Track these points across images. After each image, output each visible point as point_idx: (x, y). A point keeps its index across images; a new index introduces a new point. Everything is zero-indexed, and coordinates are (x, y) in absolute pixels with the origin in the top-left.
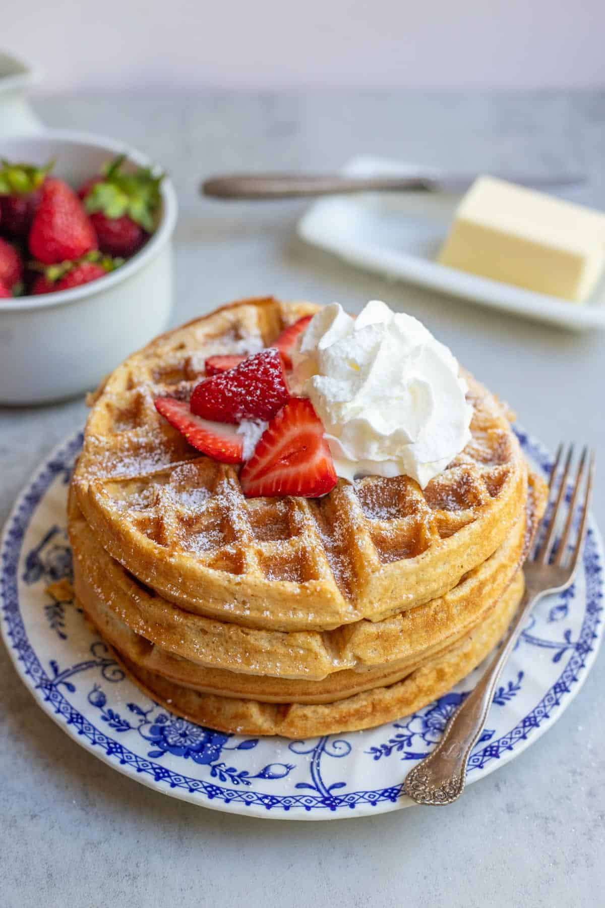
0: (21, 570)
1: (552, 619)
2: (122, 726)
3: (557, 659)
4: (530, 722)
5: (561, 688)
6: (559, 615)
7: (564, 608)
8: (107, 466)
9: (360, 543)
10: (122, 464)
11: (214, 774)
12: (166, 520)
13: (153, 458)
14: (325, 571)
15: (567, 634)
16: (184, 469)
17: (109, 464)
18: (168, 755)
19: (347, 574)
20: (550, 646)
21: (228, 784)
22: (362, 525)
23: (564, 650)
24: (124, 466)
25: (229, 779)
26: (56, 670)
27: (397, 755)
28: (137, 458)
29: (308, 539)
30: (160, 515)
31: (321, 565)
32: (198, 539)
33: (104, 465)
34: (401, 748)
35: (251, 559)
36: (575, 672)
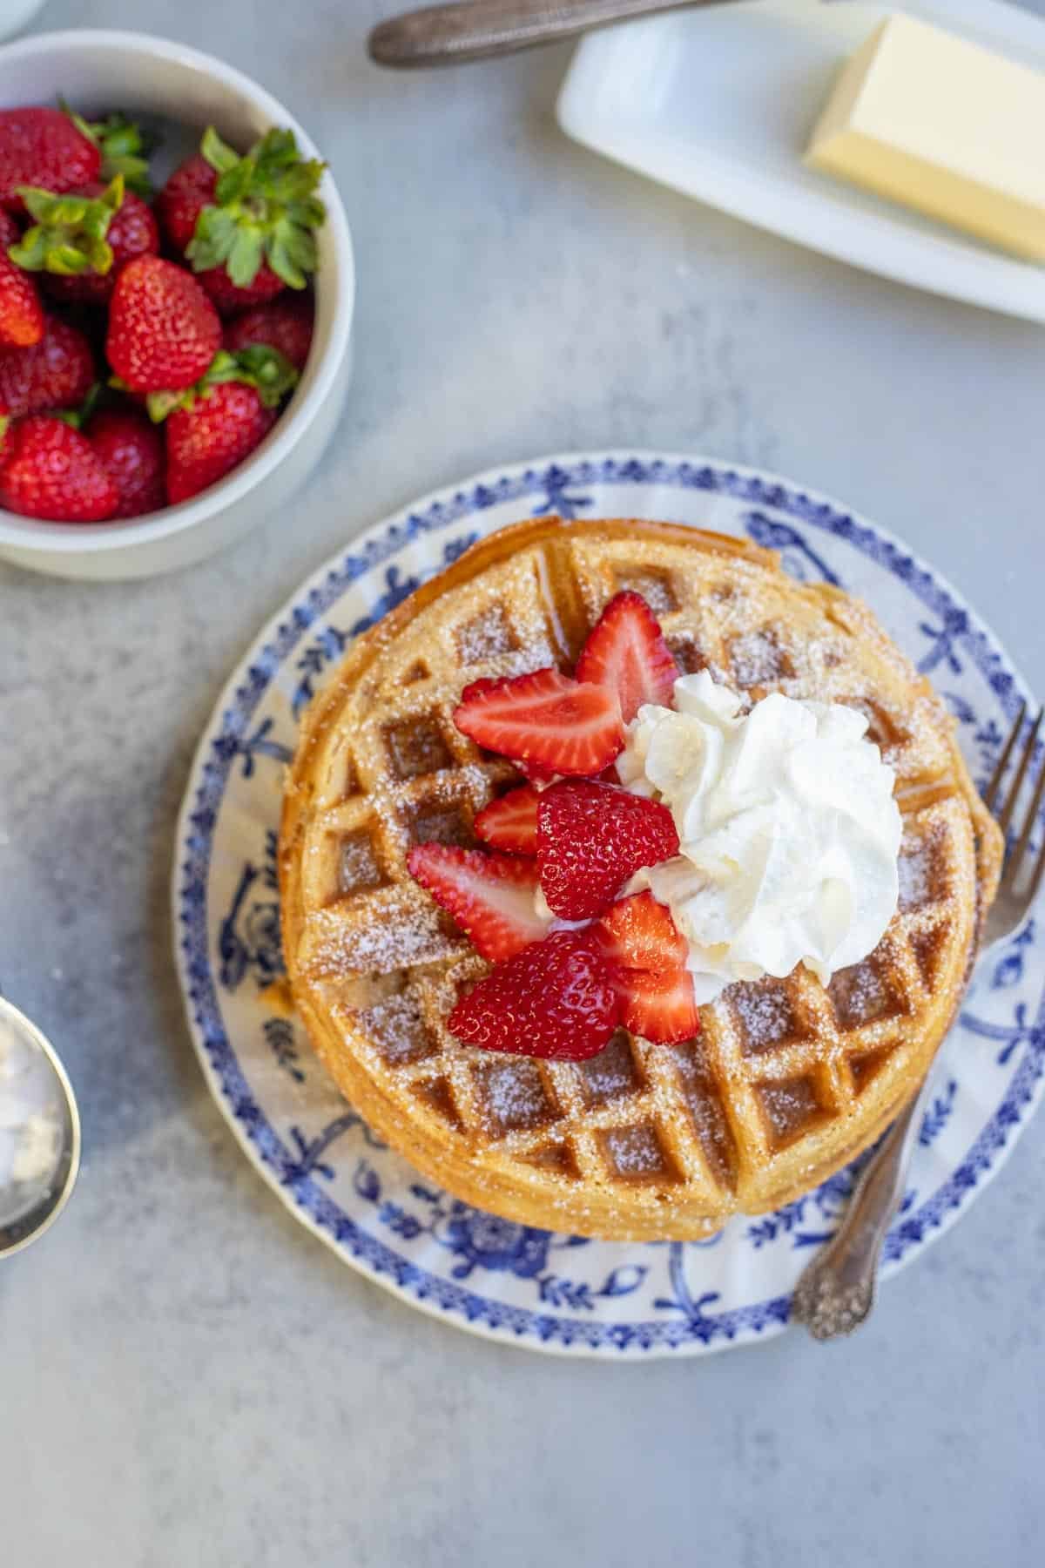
0: (215, 965)
1: (998, 983)
2: (408, 1228)
3: (1004, 1058)
4: (965, 1177)
5: (1008, 1114)
6: (1010, 976)
7: (1015, 962)
8: (345, 944)
9: (737, 1109)
10: (367, 938)
11: (543, 1297)
12: (454, 1081)
13: (412, 922)
14: (692, 1164)
15: (1020, 1011)
16: (466, 965)
17: (347, 941)
18: (479, 1272)
19: (720, 1135)
20: (992, 1033)
21: (564, 1312)
22: (738, 1074)
23: (1015, 1042)
24: (371, 941)
25: (564, 1302)
26: (300, 1142)
27: (785, 1239)
28: (388, 925)
29: (662, 1096)
30: (446, 1073)
31: (686, 1152)
32: (502, 1078)
33: (341, 943)
34: (789, 1227)
35: (585, 1148)
36: (1028, 1085)
